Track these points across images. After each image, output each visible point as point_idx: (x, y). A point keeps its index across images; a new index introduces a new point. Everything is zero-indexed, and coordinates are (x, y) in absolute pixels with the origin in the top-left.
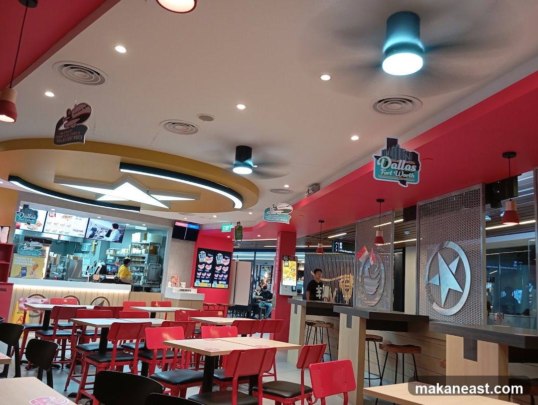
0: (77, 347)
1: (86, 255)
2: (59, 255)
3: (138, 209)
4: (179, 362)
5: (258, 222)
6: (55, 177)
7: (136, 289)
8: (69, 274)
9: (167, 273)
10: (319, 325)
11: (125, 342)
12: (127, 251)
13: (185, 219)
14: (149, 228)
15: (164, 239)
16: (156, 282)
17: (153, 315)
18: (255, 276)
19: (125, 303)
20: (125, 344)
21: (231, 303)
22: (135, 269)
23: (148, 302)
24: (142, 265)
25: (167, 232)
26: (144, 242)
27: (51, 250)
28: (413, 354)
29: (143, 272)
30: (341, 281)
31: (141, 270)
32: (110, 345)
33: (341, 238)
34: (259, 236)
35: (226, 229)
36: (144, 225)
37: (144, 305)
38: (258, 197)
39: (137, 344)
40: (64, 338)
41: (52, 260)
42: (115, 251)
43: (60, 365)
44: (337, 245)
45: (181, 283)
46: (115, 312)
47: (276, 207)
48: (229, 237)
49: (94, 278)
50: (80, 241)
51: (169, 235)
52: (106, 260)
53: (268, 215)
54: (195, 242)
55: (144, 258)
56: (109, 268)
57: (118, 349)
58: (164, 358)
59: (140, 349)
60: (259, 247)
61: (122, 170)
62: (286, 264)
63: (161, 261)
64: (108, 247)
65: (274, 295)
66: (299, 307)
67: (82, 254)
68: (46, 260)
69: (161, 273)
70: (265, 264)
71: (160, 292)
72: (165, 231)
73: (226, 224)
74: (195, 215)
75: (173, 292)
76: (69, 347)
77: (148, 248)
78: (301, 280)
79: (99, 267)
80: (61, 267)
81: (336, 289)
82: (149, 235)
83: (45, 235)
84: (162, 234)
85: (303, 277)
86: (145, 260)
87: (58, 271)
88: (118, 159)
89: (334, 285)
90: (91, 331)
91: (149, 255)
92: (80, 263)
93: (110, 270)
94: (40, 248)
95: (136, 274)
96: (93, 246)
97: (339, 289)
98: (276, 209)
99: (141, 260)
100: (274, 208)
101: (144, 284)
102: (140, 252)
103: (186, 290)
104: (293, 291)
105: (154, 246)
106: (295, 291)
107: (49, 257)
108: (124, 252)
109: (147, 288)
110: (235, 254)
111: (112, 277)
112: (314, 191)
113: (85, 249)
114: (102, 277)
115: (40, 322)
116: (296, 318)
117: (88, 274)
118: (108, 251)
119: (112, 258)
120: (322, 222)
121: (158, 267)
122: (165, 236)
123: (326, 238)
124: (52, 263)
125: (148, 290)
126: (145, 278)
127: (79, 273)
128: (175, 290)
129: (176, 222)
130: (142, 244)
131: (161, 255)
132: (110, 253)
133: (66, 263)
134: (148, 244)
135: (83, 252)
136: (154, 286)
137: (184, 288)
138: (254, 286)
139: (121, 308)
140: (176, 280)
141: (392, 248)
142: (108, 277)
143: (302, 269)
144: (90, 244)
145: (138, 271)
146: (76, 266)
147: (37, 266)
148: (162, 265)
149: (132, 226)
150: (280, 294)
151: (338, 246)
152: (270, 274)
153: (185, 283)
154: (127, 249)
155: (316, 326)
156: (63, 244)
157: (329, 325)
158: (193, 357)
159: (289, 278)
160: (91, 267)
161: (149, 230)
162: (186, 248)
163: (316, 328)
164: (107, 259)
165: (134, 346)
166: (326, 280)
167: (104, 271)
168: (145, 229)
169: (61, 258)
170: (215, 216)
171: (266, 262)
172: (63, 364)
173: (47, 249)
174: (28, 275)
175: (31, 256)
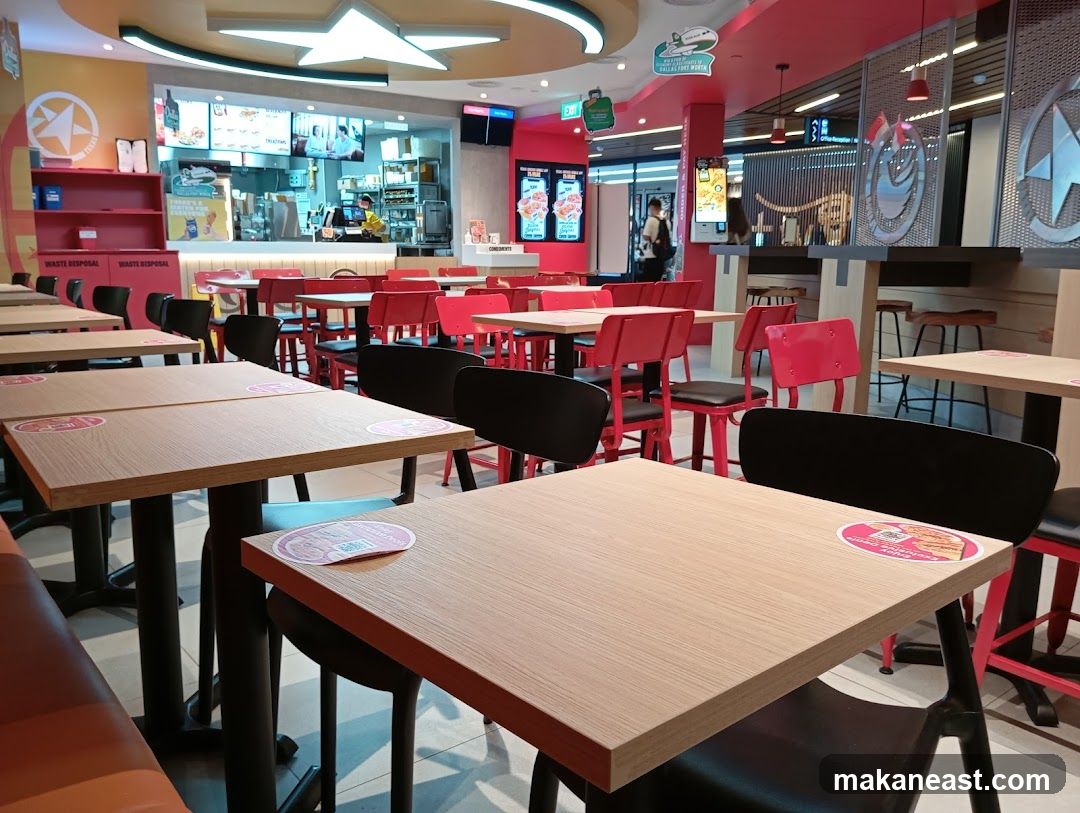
0: (316, 347)
1: (299, 194)
2: (251, 195)
3: (384, 78)
5: (638, 89)
6: (208, 15)
7: (405, 252)
8: (279, 230)
9: (459, 215)
10: (776, 293)
11: (401, 337)
12: (377, 180)
13: (483, 97)
14: (415, 126)
15: (446, 147)
16: (441, 237)
17: (446, 287)
18: (637, 218)
19: (389, 271)
20: (401, 340)
21: (593, 272)
22: (396, 215)
23: (433, 269)
24: (411, 207)
25: (449, 131)
26: (407, 157)
27: (234, 186)
28: (978, 327)
29: (413, 220)
30: (821, 211)
31: (410, 216)
32: (375, 341)
33: (825, 110)
34: (642, 121)
35: (572, 111)
36: (401, 118)
37: (425, 273)
38: (637, 18)
39: (424, 338)
40: (291, 336)
41: (239, 205)
42: (354, 182)
44: (817, 127)
45: (492, 235)
47: (680, 39)
48: (577, 130)
49: (325, 235)
50: (284, 165)
51: (454, 137)
52: (339, 200)
53: (662, 60)
54: (507, 148)
55: (411, 191)
56: (347, 213)
59: (431, 348)
60: (643, 151)
62: (703, 175)
63: (444, 195)
64: (340, 174)
65: (680, 248)
66: (735, 260)
67: (292, 192)
68: (228, 205)
69: (448, 219)
70: (657, 191)
71: (452, 255)
72: (444, 130)
73: (569, 101)
74: (497, 85)
75: (478, 252)
76: (304, 357)
77: (416, 169)
79: (329, 212)
80: (259, 219)
81: (811, 227)
82: (415, 142)
83: (215, 156)
84: (439, 138)
86: (413, 196)
87: (255, 226)
89: (806, 219)
90: (337, 323)
91: (421, 185)
92: (292, 207)
93: (350, 218)
94: (213, 179)
95: (401, 224)
96: (311, 174)
97: (818, 226)
98: (680, 44)
99: (406, 196)
100: (675, 40)
101: (419, 242)
102: (402, 181)
103: (502, 249)
104: (719, 232)
105: (426, 165)
106: (724, 231)
107: (233, 201)
108: (370, 182)
109: (426, 249)
110: (593, 172)
111: (358, 231)
113: (297, 181)
114: (339, 231)
116: (728, 281)
117: (312, 227)
118: (340, 182)
119: (351, 196)
120: (783, 67)
121: (440, 207)
122: (445, 141)
123: (792, 114)
124: (242, 212)
125: (429, 253)
126: (418, 231)
127: (294, 228)
128: (482, 249)
129: (466, 107)
130: (403, 163)
131: (443, 183)
132: (343, 185)
133: (267, 211)
134: (414, 162)
135: (294, 189)
136: (438, 245)
137: (497, 245)
138: (636, 239)
139: (386, 277)
140: (481, 229)
141: (944, 125)
142: (350, 231)
143: (737, 194)
144: (304, 171)
145: (404, 220)
146: (286, 216)
147: (214, 215)
148: (449, 203)
149: (378, 126)
150: (693, 239)
151: (819, 128)
153: (497, 235)
154: (377, 176)
155: (768, 294)
156: (254, 175)
157: (796, 293)
159: (711, 206)
160: (313, 212)
161: (414, 132)
162: (492, 161)
163: (769, 299)
164: (342, 198)
165: (420, 344)
167: (339, 220)
168: (404, 127)
169: (256, 201)
170: (545, 83)
171: (660, 186)
173: (226, 183)
174: (201, 235)
175: (198, 196)
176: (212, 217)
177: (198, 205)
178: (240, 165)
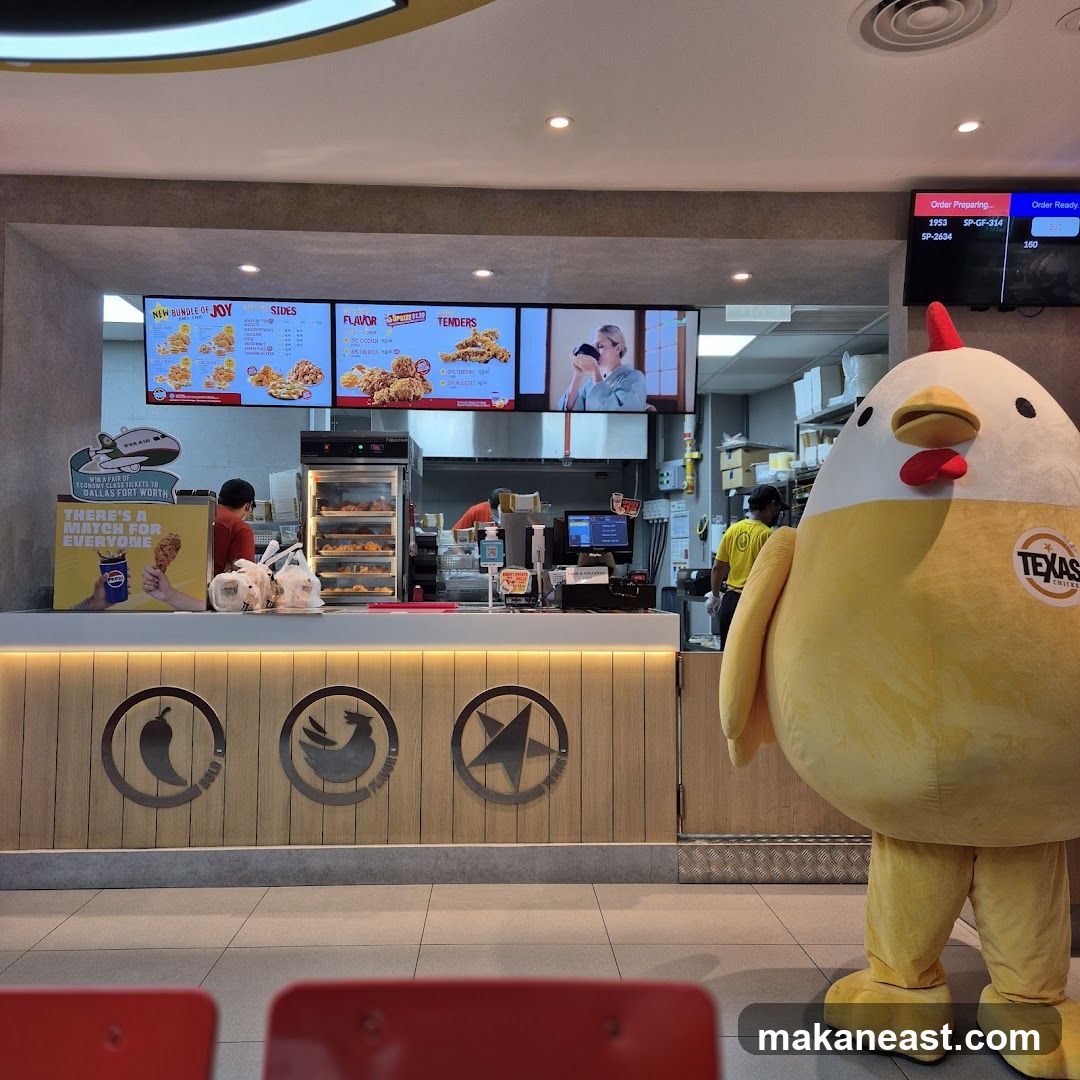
56: (579, 530)
96: (688, 465)
111: (599, 577)
129: (921, 196)
144: (680, 461)
174: (137, 595)
175: (138, 497)
176: (169, 549)
177: (134, 520)
178: (560, 455)
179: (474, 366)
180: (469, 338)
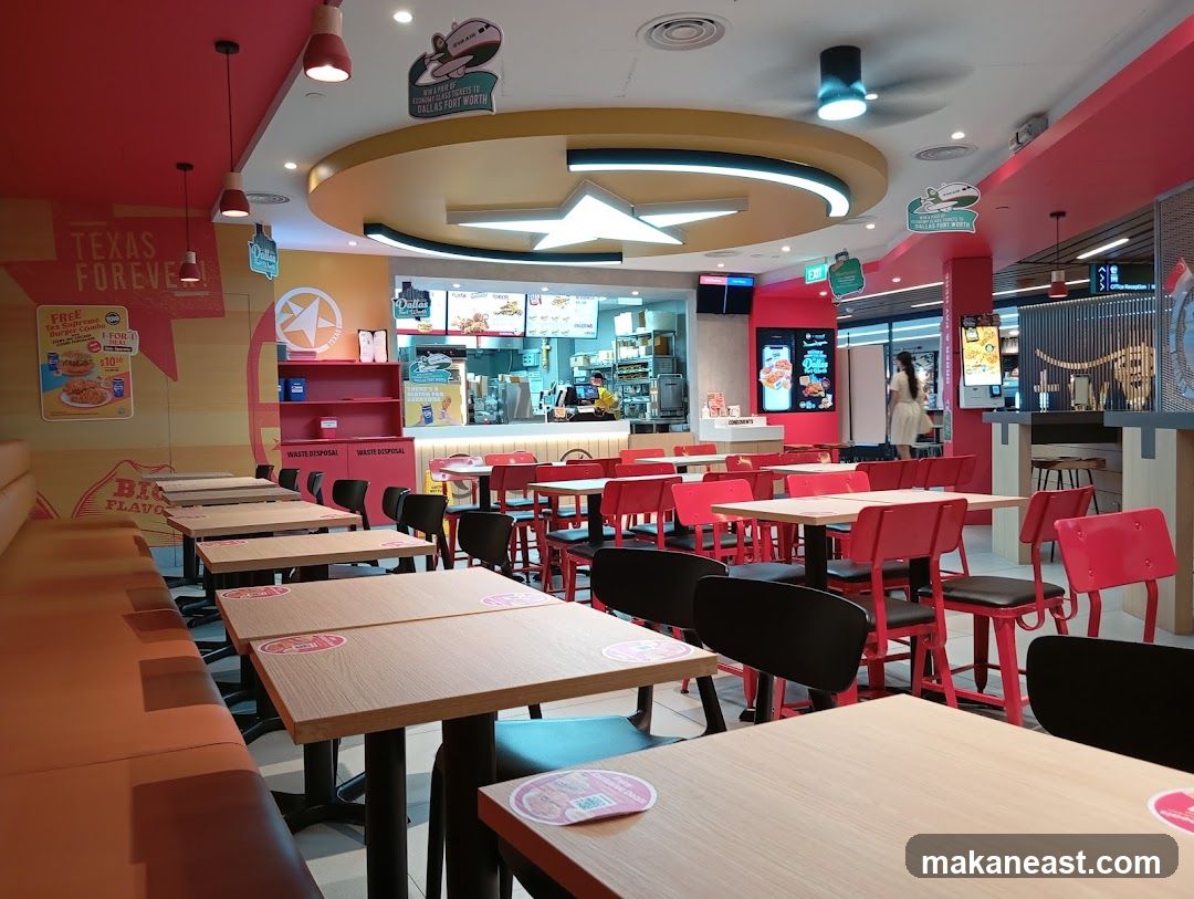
0: (548, 537)
1: (532, 373)
2: (485, 378)
3: (618, 256)
4: (751, 555)
5: (890, 247)
6: (448, 210)
7: (639, 429)
8: (510, 412)
9: (696, 388)
10: (1068, 465)
12: (610, 355)
13: (721, 267)
14: (649, 298)
15: (681, 318)
16: (677, 410)
17: (683, 469)
19: (622, 453)
20: (635, 527)
21: (846, 441)
22: (630, 390)
23: (669, 448)
24: (645, 381)
25: (684, 302)
26: (640, 331)
27: (469, 370)
29: (648, 394)
30: (1117, 366)
31: (645, 391)
32: (608, 530)
33: (1114, 255)
34: (896, 280)
35: (816, 274)
36: (636, 293)
37: (661, 453)
38: (887, 178)
39: (659, 525)
40: (523, 524)
41: (474, 388)
42: (587, 358)
43: (524, 577)
44: (1104, 274)
45: (731, 408)
46: (606, 467)
47: (936, 196)
48: (823, 294)
49: (557, 415)
50: (517, 345)
51: (690, 308)
52: (572, 378)
53: (917, 217)
54: (747, 316)
55: (645, 365)
56: (580, 391)
57: (625, 537)
58: (717, 548)
59: (667, 534)
60: (899, 310)
61: (574, 168)
62: (971, 334)
63: (680, 367)
64: (572, 352)
65: (948, 410)
66: (1014, 429)
67: (525, 372)
68: (463, 388)
69: (684, 392)
70: (917, 351)
71: (689, 430)
72: (680, 301)
73: (814, 263)
74: (735, 253)
75: (717, 427)
76: (535, 544)
77: (650, 342)
78: (1010, 375)
79: (561, 391)
80: (492, 401)
81: (1106, 385)
82: (649, 315)
83: (451, 341)
84: (674, 310)
85: (1017, 371)
86: (647, 370)
87: (488, 408)
88: (560, 143)
89: (1099, 377)
90: (569, 510)
91: (654, 358)
92: (525, 388)
93: (583, 396)
94: (449, 364)
95: (635, 399)
96: (544, 353)
97: (1115, 383)
98: (937, 200)
99: (640, 370)
100: (931, 197)
101: (653, 417)
102: (636, 356)
103: (743, 422)
104: (993, 396)
105: (661, 339)
106: (999, 396)
107: (468, 383)
108: (603, 358)
109: (662, 425)
110: (841, 335)
112: (1034, 134)
113: (530, 361)
114: (571, 410)
115: (474, 502)
116: (1008, 453)
117: (544, 407)
118: (572, 359)
119: (584, 373)
120: (1059, 215)
121: (676, 381)
122: (681, 312)
123: (1073, 262)
124: (476, 395)
125: (664, 429)
126: (653, 406)
127: (526, 408)
128: (720, 423)
129: (702, 277)
130: (637, 337)
131: (679, 354)
132: (577, 362)
133: (500, 392)
134: (649, 336)
135: (527, 369)
136: (674, 420)
137: (737, 418)
139: (619, 460)
140: (719, 401)
142: (582, 410)
143: (1013, 350)
144: (537, 350)
145: (638, 395)
146: (518, 397)
147: (449, 400)
148: (685, 376)
149: (612, 301)
150: (962, 405)
151: (1107, 275)
152: (930, 371)
153: (737, 407)
154: (610, 352)
155: (1058, 466)
156: (488, 357)
157: (1093, 464)
158: (776, 550)
159: (981, 369)
160: (546, 393)
161: (648, 305)
162: (732, 331)
163: (1060, 472)
164: (575, 376)
165: (655, 530)
166: (1077, 366)
167: (572, 398)
168: (639, 302)
169: (489, 383)
170: (786, 249)
171: (919, 345)
172: (527, 574)
173: (461, 367)
174: (436, 421)
175: (434, 382)
176: (447, 402)
177: (434, 391)
178: (475, 348)
179: (506, 317)
180: (506, 304)
